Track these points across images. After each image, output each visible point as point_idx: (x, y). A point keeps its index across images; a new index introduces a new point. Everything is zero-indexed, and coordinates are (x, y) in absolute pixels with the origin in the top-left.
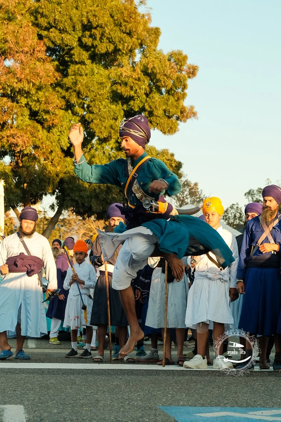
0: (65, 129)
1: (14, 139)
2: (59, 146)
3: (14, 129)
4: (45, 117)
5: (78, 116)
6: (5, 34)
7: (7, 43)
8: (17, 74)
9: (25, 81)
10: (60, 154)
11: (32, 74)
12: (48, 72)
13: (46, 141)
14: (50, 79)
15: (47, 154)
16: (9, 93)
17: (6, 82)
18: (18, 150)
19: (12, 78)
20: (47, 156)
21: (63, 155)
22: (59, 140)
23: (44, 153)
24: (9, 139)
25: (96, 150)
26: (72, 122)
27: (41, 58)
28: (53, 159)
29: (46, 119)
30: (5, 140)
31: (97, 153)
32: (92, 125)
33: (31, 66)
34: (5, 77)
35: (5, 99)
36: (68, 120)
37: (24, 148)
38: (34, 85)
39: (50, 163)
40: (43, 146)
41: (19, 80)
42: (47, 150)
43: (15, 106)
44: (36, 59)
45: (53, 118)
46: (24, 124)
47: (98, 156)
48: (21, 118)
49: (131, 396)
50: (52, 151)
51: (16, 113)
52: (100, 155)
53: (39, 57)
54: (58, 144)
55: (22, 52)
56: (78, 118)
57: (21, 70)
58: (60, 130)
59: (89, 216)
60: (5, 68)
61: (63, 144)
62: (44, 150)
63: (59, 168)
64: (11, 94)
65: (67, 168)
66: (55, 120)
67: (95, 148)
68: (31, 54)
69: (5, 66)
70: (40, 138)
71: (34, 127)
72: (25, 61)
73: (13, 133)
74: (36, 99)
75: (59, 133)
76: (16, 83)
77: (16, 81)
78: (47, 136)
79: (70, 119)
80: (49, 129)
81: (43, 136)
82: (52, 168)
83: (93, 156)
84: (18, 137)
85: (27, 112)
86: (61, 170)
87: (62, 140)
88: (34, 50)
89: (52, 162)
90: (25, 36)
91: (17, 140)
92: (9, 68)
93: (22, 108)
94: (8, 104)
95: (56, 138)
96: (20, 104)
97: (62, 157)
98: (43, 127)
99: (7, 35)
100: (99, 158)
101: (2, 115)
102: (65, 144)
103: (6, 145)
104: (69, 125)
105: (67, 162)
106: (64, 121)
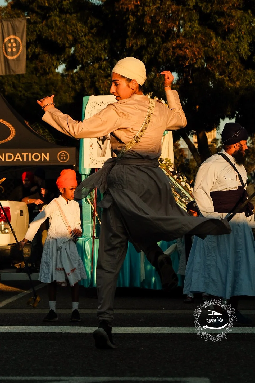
0: (245, 34)
1: (182, 50)
2: (237, 55)
3: (181, 38)
4: (218, 21)
10: (240, 66)
13: (221, 50)
15: (223, 67)
18: (187, 64)
20: (223, 69)
21: (243, 67)
22: (238, 48)
23: (219, 66)
24: (175, 51)
28: (231, 72)
30: (170, 53)
35: (169, 2)
36: (248, 22)
37: (195, 61)
39: (227, 78)
40: (218, 58)
42: (223, 61)
43: (181, 10)
45: (228, 21)
46: (194, 31)
48: (189, 24)
50: (229, 64)
51: (183, 19)
54: (236, 53)
58: (238, 35)
61: (243, 52)
62: (220, 62)
63: (238, 83)
65: (249, 83)
66: (231, 23)
70: (214, 47)
71: (205, 35)
73: (181, 43)
75: (236, 40)
78: (222, 44)
79: (251, 20)
80: (224, 35)
81: (217, 45)
82: (230, 84)
84: (186, 48)
85: (196, 16)
86: (241, 85)
87: (241, 48)
89: (229, 77)
91: (185, 52)
93: (190, 11)
94: (173, 7)
95: (233, 45)
96: (187, 7)
97: (242, 70)
98: (217, 34)
101: (166, 22)
102: (246, 53)
103: (172, 59)
104: (249, 28)
105: (249, 74)
106: (242, 24)
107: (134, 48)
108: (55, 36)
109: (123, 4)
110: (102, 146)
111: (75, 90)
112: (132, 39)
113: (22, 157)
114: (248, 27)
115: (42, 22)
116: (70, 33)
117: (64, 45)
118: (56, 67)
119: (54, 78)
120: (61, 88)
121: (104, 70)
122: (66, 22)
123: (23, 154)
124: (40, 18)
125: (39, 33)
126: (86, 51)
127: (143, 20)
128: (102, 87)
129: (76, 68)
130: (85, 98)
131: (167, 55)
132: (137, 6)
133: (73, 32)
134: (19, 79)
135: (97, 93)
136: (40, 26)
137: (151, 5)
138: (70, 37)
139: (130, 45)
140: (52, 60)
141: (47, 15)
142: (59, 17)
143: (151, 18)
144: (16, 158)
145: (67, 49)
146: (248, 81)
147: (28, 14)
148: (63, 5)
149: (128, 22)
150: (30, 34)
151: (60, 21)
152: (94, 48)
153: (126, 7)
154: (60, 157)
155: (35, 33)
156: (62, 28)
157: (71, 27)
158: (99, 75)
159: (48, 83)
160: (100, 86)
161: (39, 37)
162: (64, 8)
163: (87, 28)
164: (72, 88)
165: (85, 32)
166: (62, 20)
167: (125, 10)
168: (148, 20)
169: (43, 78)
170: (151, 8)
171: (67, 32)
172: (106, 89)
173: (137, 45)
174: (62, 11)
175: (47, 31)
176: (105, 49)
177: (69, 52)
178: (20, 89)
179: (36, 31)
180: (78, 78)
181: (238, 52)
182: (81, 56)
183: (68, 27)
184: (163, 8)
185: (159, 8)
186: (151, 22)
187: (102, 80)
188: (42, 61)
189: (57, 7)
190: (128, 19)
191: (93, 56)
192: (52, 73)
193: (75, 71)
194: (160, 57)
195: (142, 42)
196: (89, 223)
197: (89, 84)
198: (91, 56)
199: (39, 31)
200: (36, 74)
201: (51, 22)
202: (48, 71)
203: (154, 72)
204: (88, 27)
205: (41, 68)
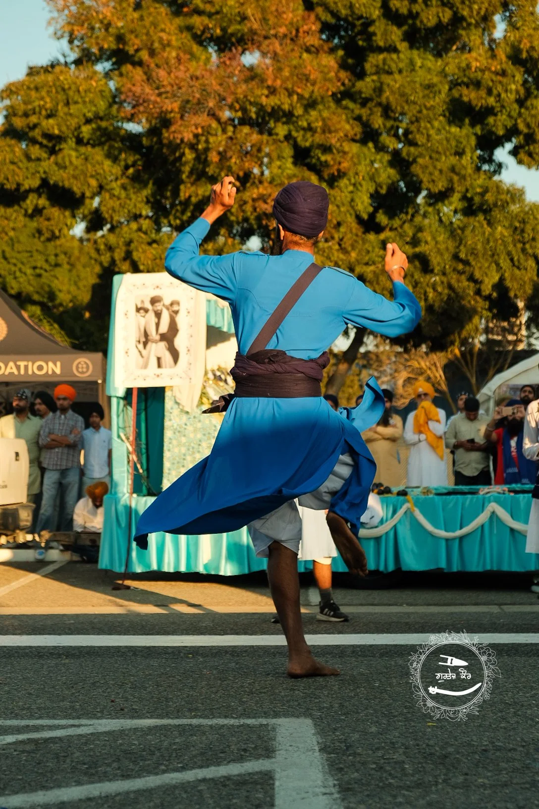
0: (363, 179)
2: (352, 212)
3: (266, 184)
4: (323, 158)
5: (387, 152)
6: (242, 4)
7: (246, 22)
8: (266, 80)
9: (283, 92)
10: (356, 229)
11: (295, 78)
12: (326, 70)
14: (330, 86)
16: (254, 116)
17: (245, 97)
19: (258, 88)
20: (329, 232)
21: (362, 230)
22: (352, 200)
24: (257, 204)
25: (425, 216)
26: (376, 165)
27: (313, 46)
28: (343, 238)
29: (326, 162)
30: (248, 208)
31: (427, 221)
32: (415, 169)
33: (295, 62)
34: (244, 87)
35: (246, 129)
36: (368, 161)
38: (301, 97)
39: (337, 247)
41: (272, 90)
43: (265, 141)
44: (302, 48)
45: (338, 159)
46: (285, 174)
47: (430, 227)
48: (278, 163)
49: (518, 698)
50: (339, 224)
51: (268, 155)
52: (433, 226)
53: (308, 44)
54: (350, 208)
55: (275, 36)
56: (387, 157)
57: (275, 71)
58: (353, 181)
59: (417, 346)
60: (245, 70)
61: (360, 207)
63: (353, 255)
64: (257, 118)
65: (370, 254)
66: (343, 163)
67: (422, 212)
68: (292, 39)
69: (244, 66)
72: (281, 53)
73: (265, 192)
74: (305, 124)
75: (351, 188)
76: (267, 96)
77: (266, 92)
79: (373, 158)
80: (333, 181)
82: (342, 256)
83: (420, 229)
85: (288, 151)
86: (359, 258)
87: (357, 200)
88: (297, 31)
89: (340, 245)
90: (280, 5)
92: (251, 69)
93: (279, 143)
94: (252, 138)
95: (346, 197)
96: (275, 137)
97: (360, 234)
98: (321, 178)
99: (244, 7)
100: (431, 232)
101: (242, 160)
102: (365, 208)
103: (252, 217)
104: (371, 170)
105: (370, 242)
106: (360, 163)
107: (194, 200)
108: (69, 179)
109: (174, 132)
110: (144, 352)
111: (101, 264)
112: (189, 185)
113: (18, 368)
114: (368, 169)
115: (49, 159)
116: (92, 176)
117: (83, 195)
118: (70, 227)
119: (68, 244)
120: (78, 259)
121: (145, 233)
122: (86, 159)
123: (18, 363)
124: (46, 152)
125: (44, 176)
126: (118, 203)
127: (207, 157)
128: (142, 259)
129: (102, 229)
130: (116, 278)
131: (243, 211)
132: (196, 136)
133: (98, 174)
134: (13, 245)
135: (136, 269)
136: (45, 165)
137: (220, 132)
138: (94, 183)
139: (187, 195)
140: (65, 217)
141: (57, 148)
142: (76, 150)
143: (219, 153)
144: (8, 371)
145: (87, 201)
146: (368, 252)
147: (27, 145)
148: (81, 132)
149: (184, 159)
150: (29, 176)
151: (77, 157)
152: (130, 199)
153: (180, 136)
154: (77, 368)
155: (38, 175)
156: (80, 168)
157: (94, 166)
158: (137, 241)
159: (58, 251)
160: (140, 258)
161: (45, 182)
162: (83, 137)
163: (119, 168)
164: (96, 260)
165: (117, 173)
166: (81, 155)
167: (178, 141)
168: (214, 157)
169: (51, 245)
170: (220, 138)
171: (88, 175)
172: (150, 262)
173: (197, 195)
174: (80, 141)
175: (57, 173)
176: (148, 202)
177: (91, 204)
178: (14, 261)
179: (39, 172)
180: (106, 245)
181: (353, 207)
182: (110, 212)
183: (89, 166)
184: (236, 138)
185: (231, 138)
186: (220, 160)
187: (142, 249)
188: (48, 219)
189: (71, 135)
190: (183, 154)
191: (129, 211)
192: (65, 236)
193: (100, 233)
194: (232, 214)
195: (205, 191)
196: (123, 472)
197: (123, 255)
198: (126, 211)
199: (45, 172)
200: (39, 238)
201: (63, 158)
202: (57, 233)
203: (223, 236)
204: (120, 166)
205: (47, 229)
